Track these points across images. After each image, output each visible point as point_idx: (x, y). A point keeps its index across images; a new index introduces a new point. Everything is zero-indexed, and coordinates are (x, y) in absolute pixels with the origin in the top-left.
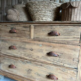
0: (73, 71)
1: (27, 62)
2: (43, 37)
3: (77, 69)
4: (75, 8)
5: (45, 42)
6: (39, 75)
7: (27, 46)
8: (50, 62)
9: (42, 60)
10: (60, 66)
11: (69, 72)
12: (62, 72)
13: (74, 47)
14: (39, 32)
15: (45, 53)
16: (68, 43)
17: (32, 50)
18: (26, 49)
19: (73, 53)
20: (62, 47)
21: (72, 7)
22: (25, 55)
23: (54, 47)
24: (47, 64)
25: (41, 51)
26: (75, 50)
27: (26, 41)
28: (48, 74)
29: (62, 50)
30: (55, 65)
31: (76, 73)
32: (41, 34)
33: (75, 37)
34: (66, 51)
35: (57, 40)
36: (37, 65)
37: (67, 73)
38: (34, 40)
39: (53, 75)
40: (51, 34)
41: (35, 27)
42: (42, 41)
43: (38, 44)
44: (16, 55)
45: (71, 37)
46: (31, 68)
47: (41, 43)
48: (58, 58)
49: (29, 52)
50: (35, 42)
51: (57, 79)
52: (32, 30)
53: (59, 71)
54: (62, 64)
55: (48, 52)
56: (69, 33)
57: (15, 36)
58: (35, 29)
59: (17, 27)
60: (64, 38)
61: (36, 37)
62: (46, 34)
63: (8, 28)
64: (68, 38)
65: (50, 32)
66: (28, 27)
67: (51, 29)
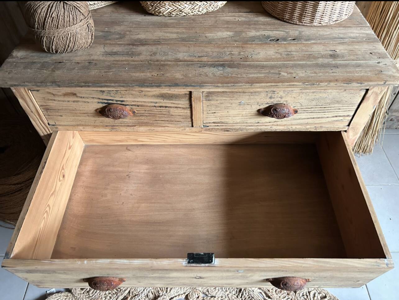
14: (227, 108)
38: (207, 128)
40: (268, 114)
42: (236, 130)
56: (324, 107)
57: (126, 124)
58: (209, 100)
59: (130, 97)
60: (308, 118)
61: (214, 123)
62: (249, 113)
63: (85, 102)
64: (319, 118)
65: (267, 105)
66: (182, 98)
67: (271, 98)
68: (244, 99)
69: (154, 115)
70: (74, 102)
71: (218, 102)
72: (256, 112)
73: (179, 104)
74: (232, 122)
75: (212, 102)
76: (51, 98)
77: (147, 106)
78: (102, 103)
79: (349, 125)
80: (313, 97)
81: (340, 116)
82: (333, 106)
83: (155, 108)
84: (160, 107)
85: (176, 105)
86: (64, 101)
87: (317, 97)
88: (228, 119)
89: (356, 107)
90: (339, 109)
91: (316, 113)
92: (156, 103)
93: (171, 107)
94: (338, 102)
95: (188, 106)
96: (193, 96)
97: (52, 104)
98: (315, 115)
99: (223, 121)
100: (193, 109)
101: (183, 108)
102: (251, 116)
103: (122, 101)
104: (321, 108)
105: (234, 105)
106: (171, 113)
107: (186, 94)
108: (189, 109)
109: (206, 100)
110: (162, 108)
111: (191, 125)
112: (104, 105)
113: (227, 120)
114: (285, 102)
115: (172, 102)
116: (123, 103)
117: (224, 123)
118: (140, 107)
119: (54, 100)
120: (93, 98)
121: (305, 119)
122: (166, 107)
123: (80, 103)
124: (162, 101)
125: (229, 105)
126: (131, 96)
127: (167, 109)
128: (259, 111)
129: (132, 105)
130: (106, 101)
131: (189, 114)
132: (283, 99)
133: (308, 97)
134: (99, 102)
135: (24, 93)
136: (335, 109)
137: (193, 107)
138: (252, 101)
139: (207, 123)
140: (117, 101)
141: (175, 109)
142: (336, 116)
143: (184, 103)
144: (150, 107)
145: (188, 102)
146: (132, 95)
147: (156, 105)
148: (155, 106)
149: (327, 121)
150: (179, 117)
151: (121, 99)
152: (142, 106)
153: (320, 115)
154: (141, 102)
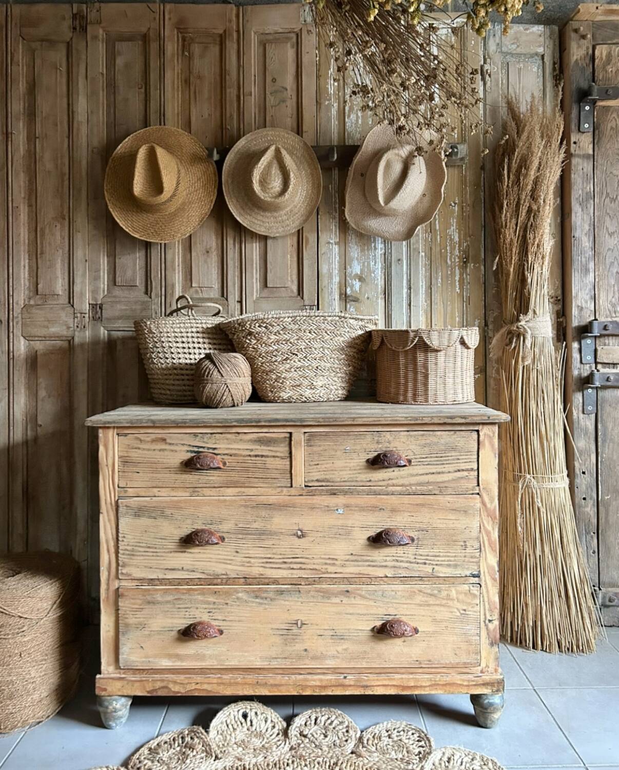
0: (466, 587)
1: (281, 592)
2: (346, 475)
3: (478, 576)
4: (437, 351)
5: (358, 493)
6: (338, 637)
7: (280, 522)
8: (380, 572)
9: (351, 570)
10: (421, 578)
11: (453, 593)
12: (431, 601)
13: (460, 501)
14: (331, 457)
15: (362, 536)
16: (442, 489)
17: (303, 536)
18: (272, 534)
19: (460, 522)
20: (423, 505)
21: (425, 347)
22: (268, 561)
23: (393, 511)
24: (371, 580)
25: (345, 533)
26: (465, 512)
27: (272, 499)
28: (379, 624)
29: (425, 518)
30: (404, 579)
31: (475, 590)
32: (339, 464)
33: (463, 466)
34: (438, 520)
35: (401, 482)
36: (327, 595)
37: (448, 597)
38: (309, 489)
39: (399, 622)
40: (378, 462)
41: (311, 438)
42: (345, 493)
43: (328, 509)
44: (220, 569)
45: (448, 468)
46: (302, 617)
47: (341, 500)
48: (411, 550)
49: (288, 545)
50: (318, 500)
51: (416, 631)
52: (300, 454)
53: (419, 599)
54: (428, 569)
55: (372, 533)
56: (440, 456)
57: (212, 485)
58: (311, 446)
59: (224, 443)
60: (427, 474)
61: (318, 481)
62: (358, 465)
63: (172, 451)
64: (439, 473)
65: (376, 454)
66: (281, 442)
67: (378, 443)
68: (349, 444)
69: (246, 470)
70: (160, 450)
71: (321, 448)
72: (365, 464)
73: (276, 452)
74: (339, 480)
75: (315, 449)
76: (136, 446)
77: (241, 455)
78: (192, 452)
79: (478, 485)
80: (424, 442)
81: (463, 470)
82: (450, 455)
83: (249, 458)
84: (256, 456)
85: (273, 454)
86: (149, 450)
87: (428, 441)
88: (333, 474)
89: (476, 457)
90: (458, 459)
91: (434, 465)
92: (252, 450)
93: (267, 456)
94: (454, 449)
95: (288, 455)
96: (293, 439)
97: (134, 455)
98: (433, 469)
99: (327, 477)
100: (293, 458)
101: (282, 458)
102: (360, 469)
103: (214, 449)
104: (437, 457)
105: (339, 453)
106: (268, 466)
107: (285, 437)
108: (289, 459)
109: (308, 446)
110: (258, 458)
111: (289, 485)
112: (193, 454)
113: (333, 476)
114: (394, 449)
115: (269, 448)
116: (216, 451)
117: (330, 482)
118: (233, 458)
119: (139, 448)
120: (183, 445)
121: (423, 474)
122: (262, 456)
123: (166, 453)
124: (258, 447)
125: (333, 453)
126: (225, 441)
127: (263, 459)
128: (368, 461)
129: (224, 454)
130: (196, 449)
131: (288, 467)
132: (392, 445)
133: (418, 442)
134: (188, 451)
135: (111, 439)
136: (453, 460)
137: (293, 454)
138: (358, 447)
139: (309, 481)
140: (209, 448)
141: (272, 459)
142: (459, 471)
143: (282, 449)
144: (244, 456)
145: (287, 449)
146: (227, 439)
147: (252, 453)
148: (250, 456)
149: (450, 478)
150: (276, 472)
151: (214, 446)
152: (235, 455)
153: (439, 468)
154: (235, 449)
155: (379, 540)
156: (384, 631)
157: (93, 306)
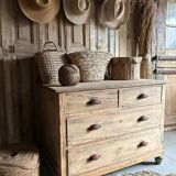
55: (138, 118)
61: (125, 104)
76: (72, 99)
85: (113, 97)
96: (119, 92)
113: (129, 103)
128: (138, 97)
131: (118, 101)
135: (64, 97)
137: (119, 97)
145: (117, 95)
155: (141, 119)
156: (141, 145)
157: (10, 47)
